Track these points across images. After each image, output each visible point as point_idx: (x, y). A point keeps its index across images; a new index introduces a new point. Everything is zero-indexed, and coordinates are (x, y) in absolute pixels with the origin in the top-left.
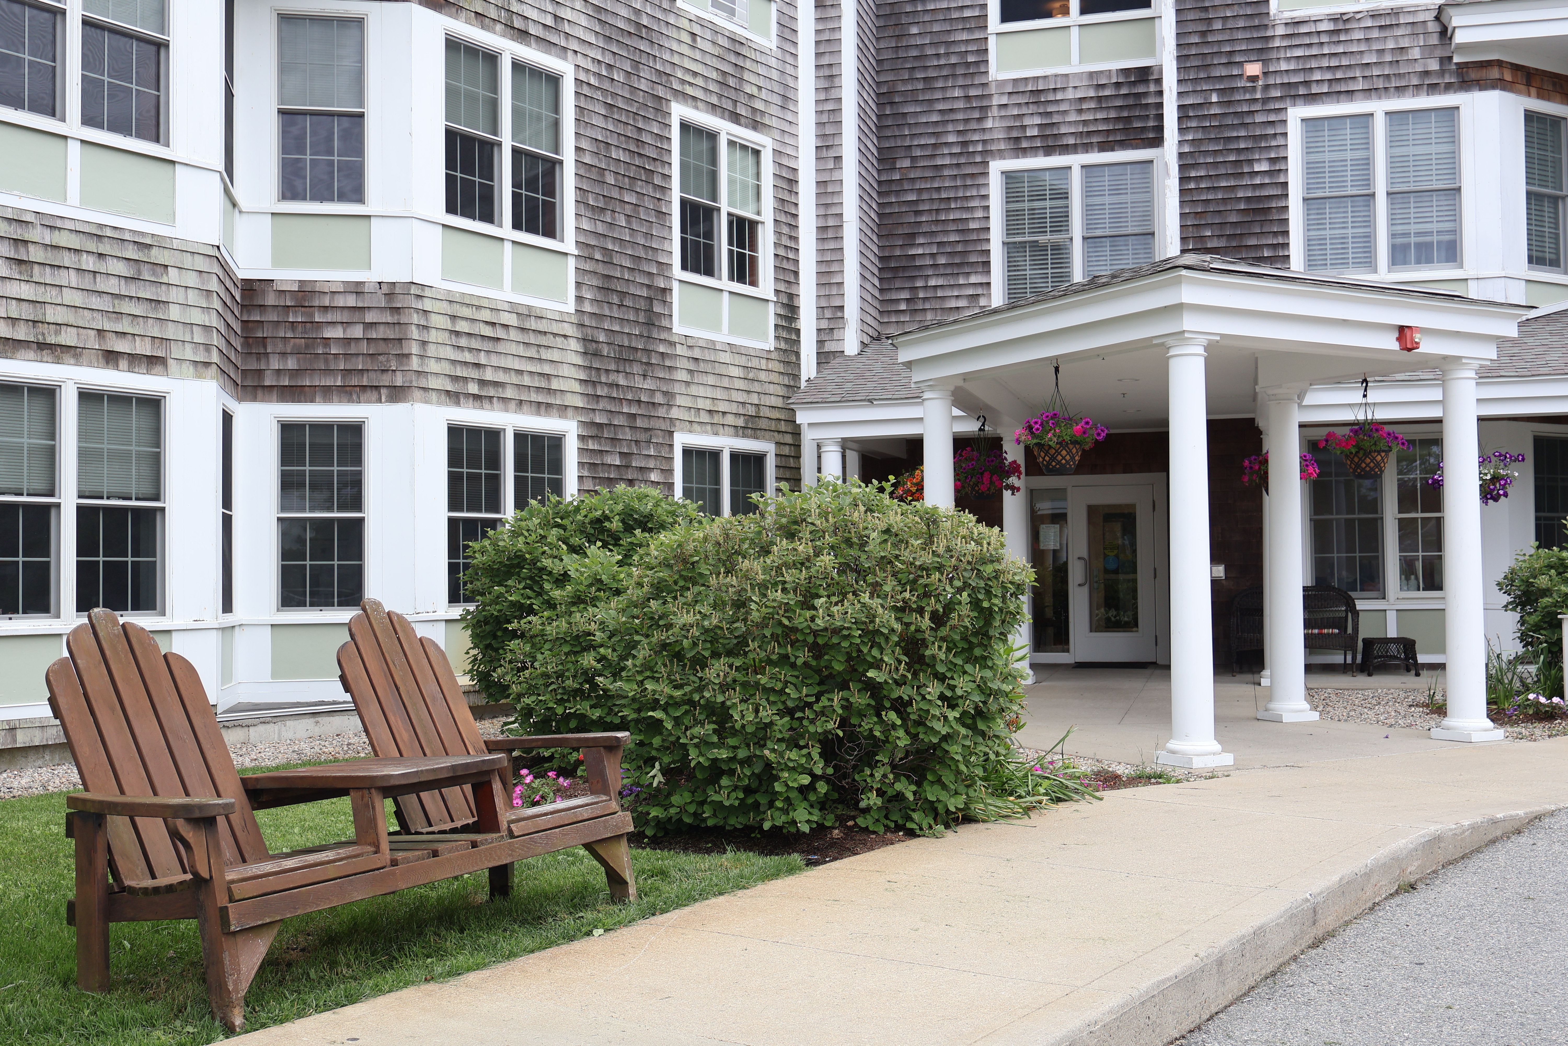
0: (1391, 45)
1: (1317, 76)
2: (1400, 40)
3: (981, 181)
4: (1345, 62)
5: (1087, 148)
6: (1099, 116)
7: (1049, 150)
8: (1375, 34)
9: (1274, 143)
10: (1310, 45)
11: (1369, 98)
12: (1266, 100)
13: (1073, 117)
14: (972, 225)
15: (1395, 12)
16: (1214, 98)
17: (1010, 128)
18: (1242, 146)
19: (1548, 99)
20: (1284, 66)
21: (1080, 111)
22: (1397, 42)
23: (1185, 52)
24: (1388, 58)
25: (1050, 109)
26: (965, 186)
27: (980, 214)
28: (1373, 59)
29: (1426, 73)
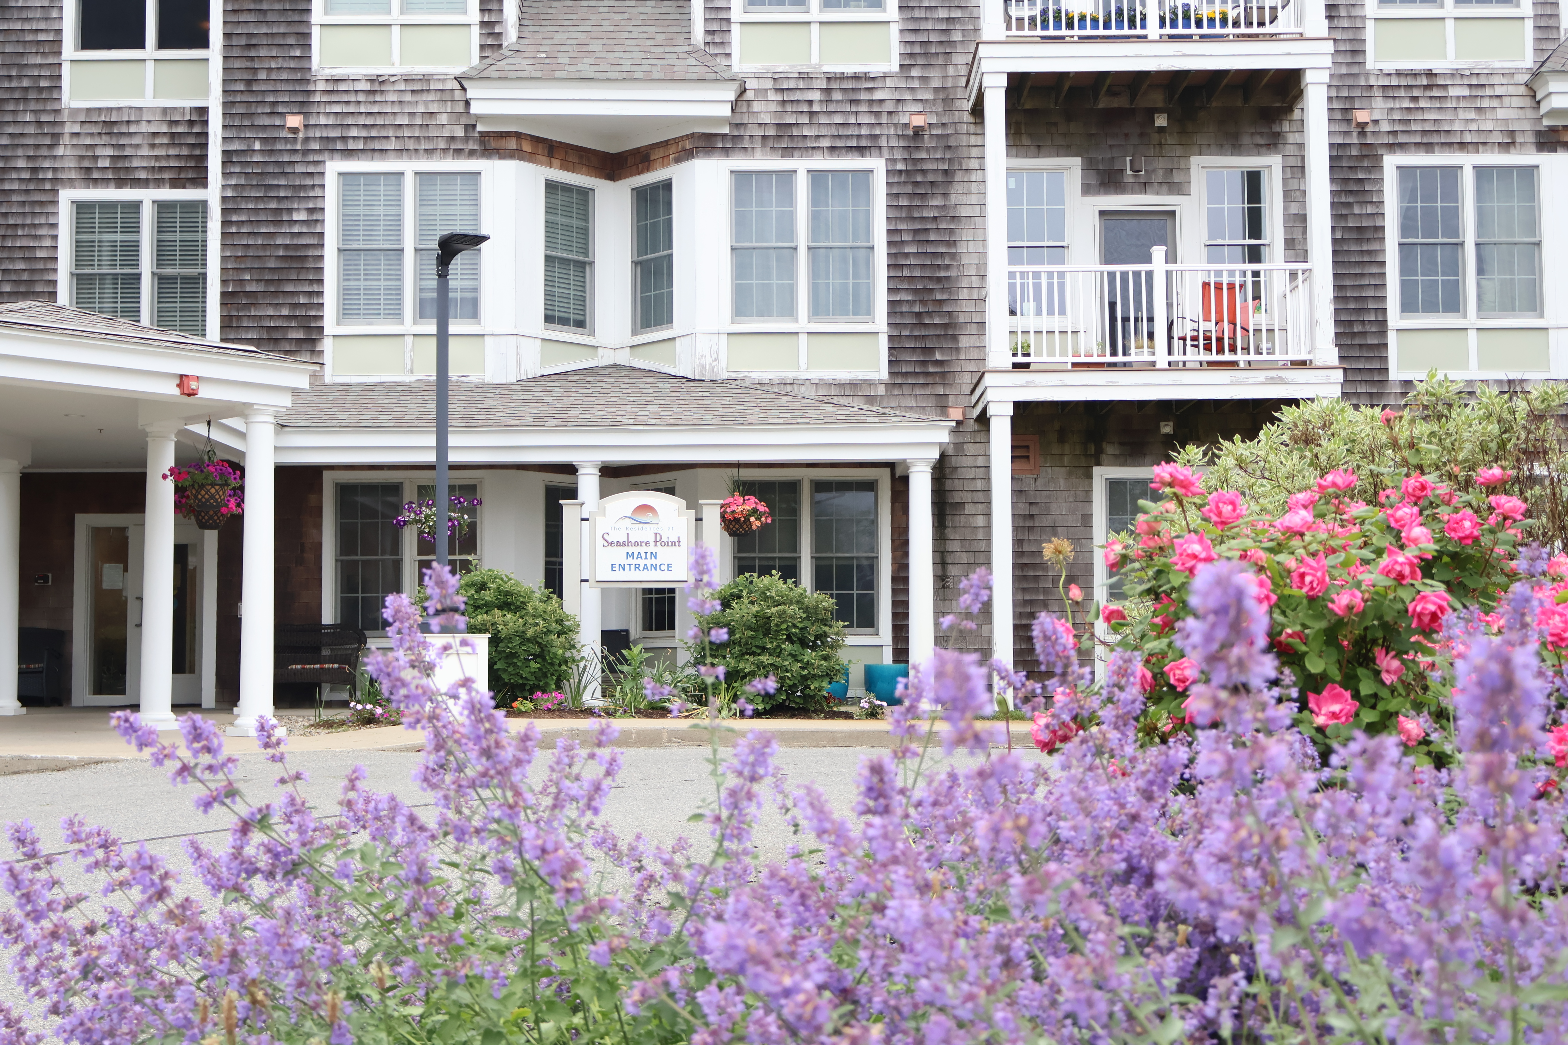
0: (421, 109)
1: (354, 133)
2: (430, 105)
3: (50, 209)
4: (379, 122)
5: (158, 183)
6: (172, 152)
7: (120, 183)
8: (408, 97)
9: (311, 194)
10: (348, 102)
11: (400, 158)
12: (306, 152)
13: (145, 151)
14: (40, 254)
15: (426, 79)
16: (257, 146)
17: (82, 157)
18: (282, 194)
19: (573, 171)
20: (323, 121)
21: (153, 146)
22: (427, 107)
23: (231, 99)
24: (419, 121)
25: (122, 141)
26: (34, 214)
27: (48, 243)
28: (405, 121)
29: (452, 138)
